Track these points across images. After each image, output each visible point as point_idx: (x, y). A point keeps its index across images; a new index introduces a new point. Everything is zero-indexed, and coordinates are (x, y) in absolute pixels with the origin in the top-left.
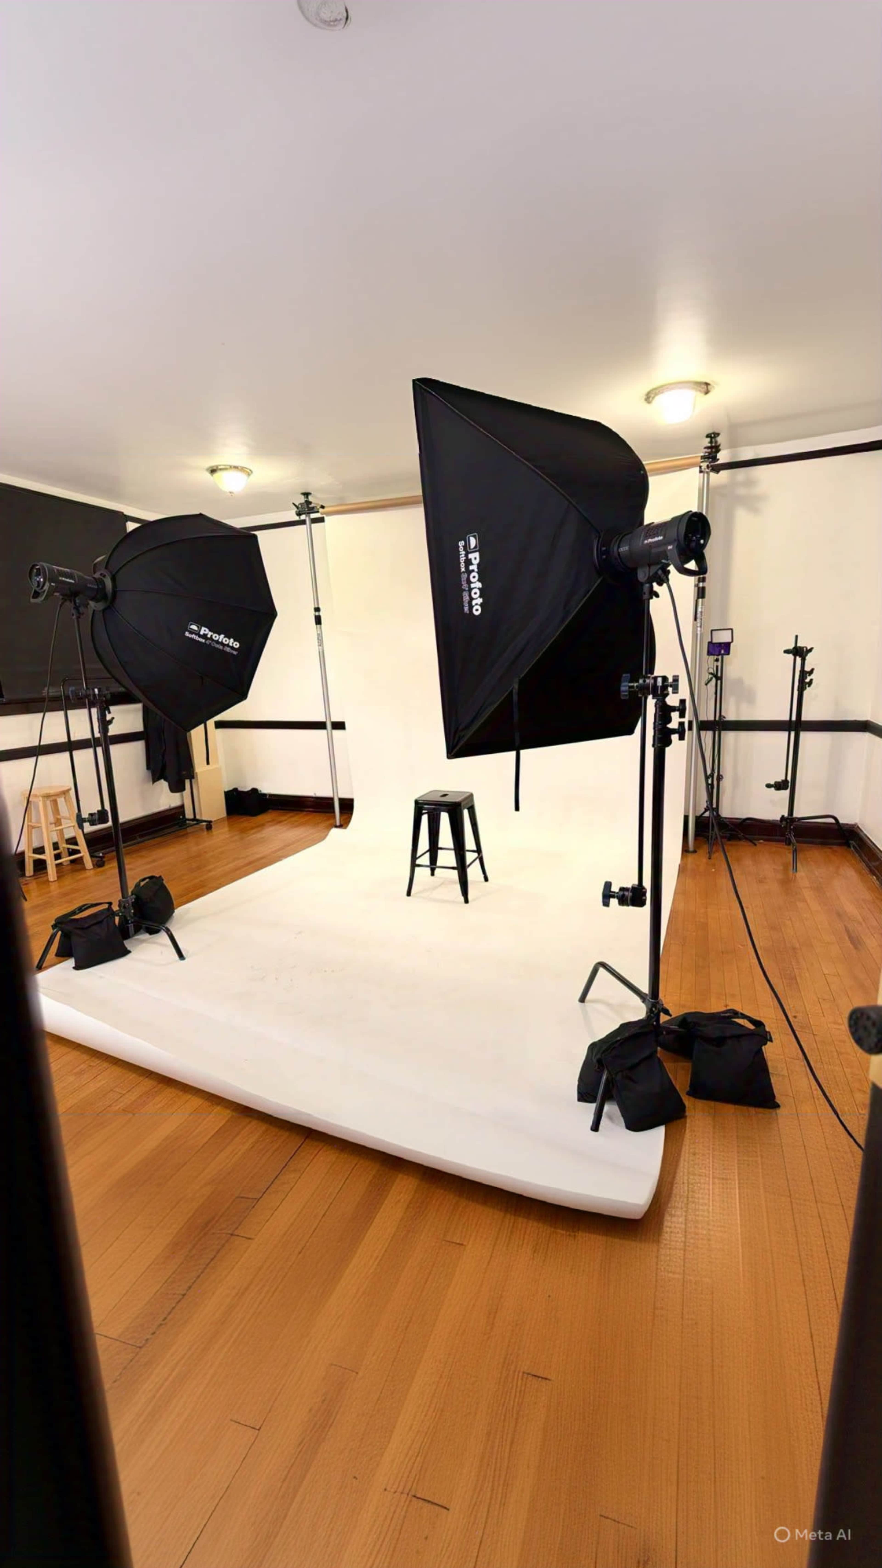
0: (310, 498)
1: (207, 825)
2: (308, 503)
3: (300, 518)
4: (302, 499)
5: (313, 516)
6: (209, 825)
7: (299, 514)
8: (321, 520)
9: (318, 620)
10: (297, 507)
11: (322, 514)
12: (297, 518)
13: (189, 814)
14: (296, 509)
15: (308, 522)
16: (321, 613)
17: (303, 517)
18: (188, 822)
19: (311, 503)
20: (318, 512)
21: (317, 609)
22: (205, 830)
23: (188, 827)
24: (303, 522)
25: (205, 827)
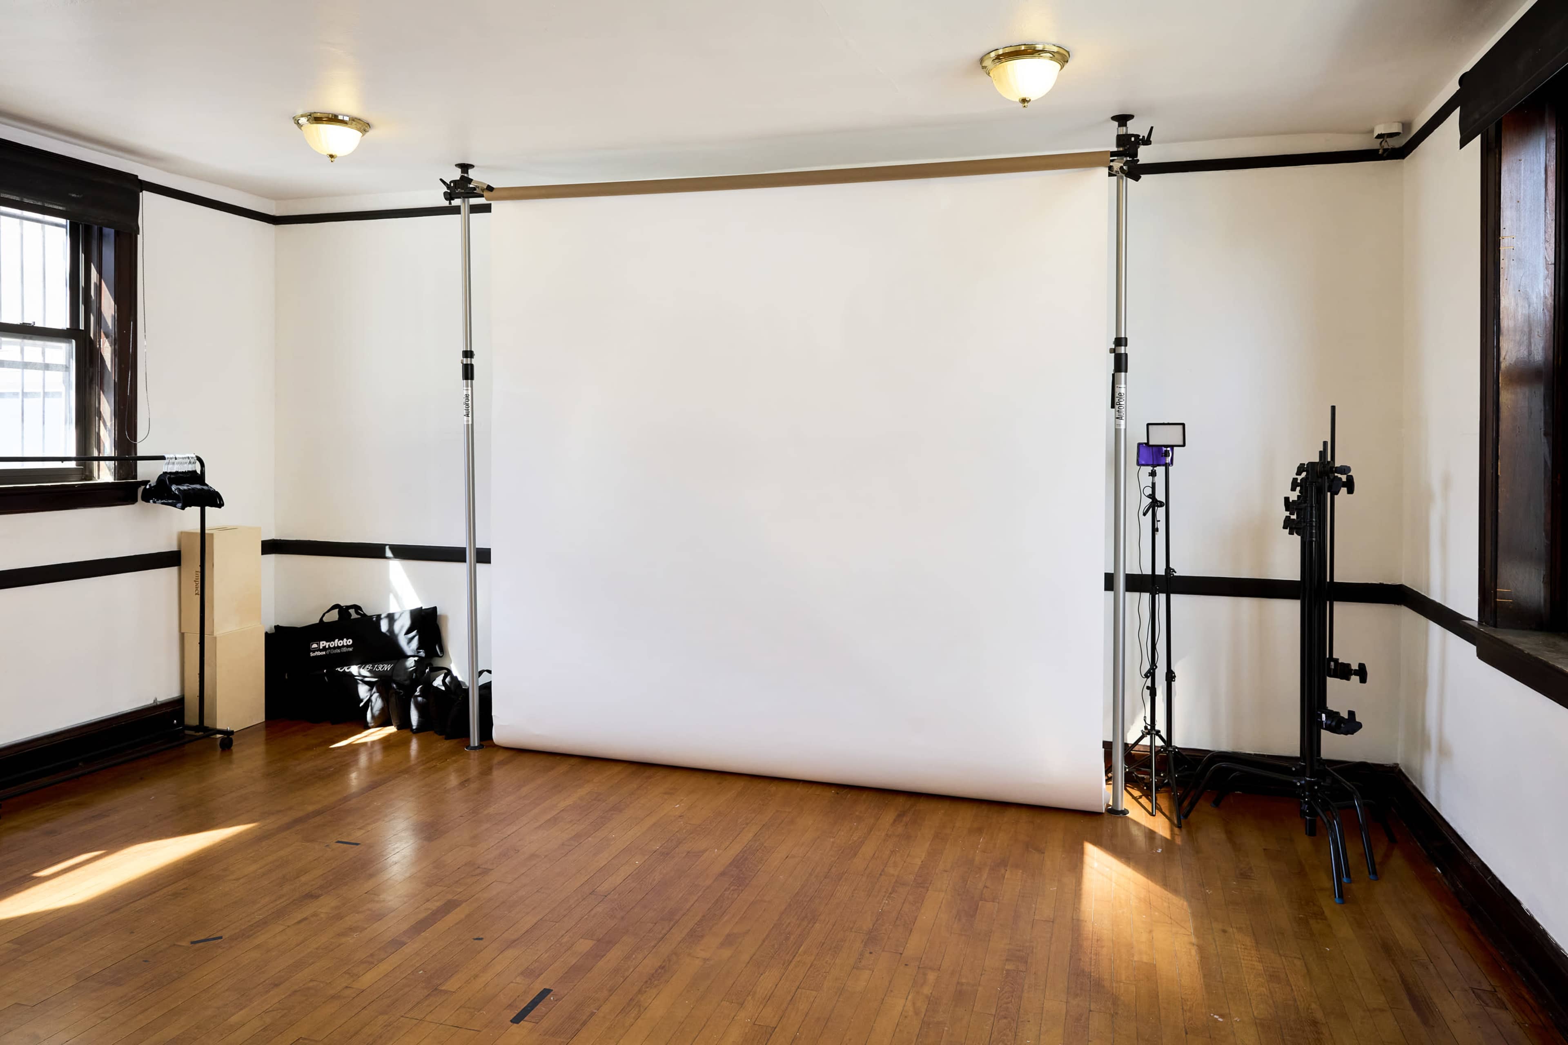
0: (472, 174)
1: (223, 740)
2: (465, 181)
3: (450, 203)
4: (457, 174)
5: (474, 201)
6: (228, 740)
7: (449, 196)
8: (486, 208)
9: (468, 373)
10: (448, 187)
11: (487, 199)
12: (446, 203)
13: (191, 718)
14: (445, 189)
15: (464, 209)
16: (474, 361)
17: (456, 202)
18: (187, 732)
19: (470, 181)
20: (482, 196)
21: (468, 354)
22: (219, 749)
23: (190, 741)
24: (456, 210)
25: (218, 742)
